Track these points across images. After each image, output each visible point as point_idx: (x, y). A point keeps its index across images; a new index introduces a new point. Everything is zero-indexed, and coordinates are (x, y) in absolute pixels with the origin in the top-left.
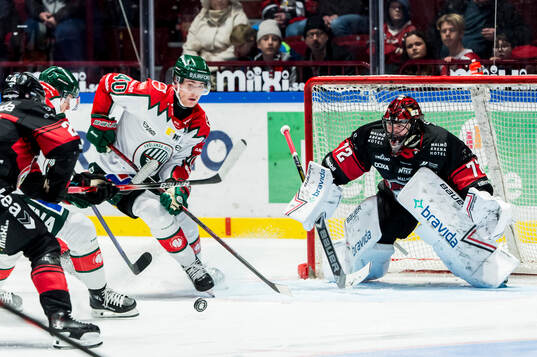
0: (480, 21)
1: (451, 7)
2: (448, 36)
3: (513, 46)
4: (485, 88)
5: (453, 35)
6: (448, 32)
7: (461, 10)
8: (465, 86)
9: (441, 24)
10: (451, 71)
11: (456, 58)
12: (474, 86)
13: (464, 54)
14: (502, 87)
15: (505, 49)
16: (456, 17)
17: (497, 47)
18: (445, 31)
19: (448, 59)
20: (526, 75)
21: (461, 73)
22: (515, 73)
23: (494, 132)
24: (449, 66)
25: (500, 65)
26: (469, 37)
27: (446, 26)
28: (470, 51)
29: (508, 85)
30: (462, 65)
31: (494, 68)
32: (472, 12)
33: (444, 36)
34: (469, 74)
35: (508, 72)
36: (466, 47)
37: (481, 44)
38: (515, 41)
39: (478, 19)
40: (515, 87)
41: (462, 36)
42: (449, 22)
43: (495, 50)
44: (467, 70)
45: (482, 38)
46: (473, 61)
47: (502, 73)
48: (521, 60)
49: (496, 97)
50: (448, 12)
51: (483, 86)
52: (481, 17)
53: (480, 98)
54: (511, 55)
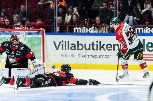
0: (23, 16)
1: (16, 13)
2: (15, 20)
3: (30, 22)
5: (17, 19)
6: (15, 19)
7: (18, 14)
8: (19, 31)
9: (13, 17)
10: (16, 28)
11: (17, 25)
12: (21, 31)
13: (19, 24)
14: (27, 32)
15: (28, 23)
16: (17, 15)
17: (27, 22)
18: (15, 18)
19: (15, 25)
21: (18, 28)
22: (31, 28)
23: (26, 42)
24: (15, 27)
25: (27, 26)
26: (20, 20)
27: (15, 17)
28: (20, 23)
29: (29, 31)
30: (18, 26)
31: (26, 27)
32: (21, 14)
33: (14, 20)
34: (20, 28)
35: (29, 28)
37: (23, 21)
38: (30, 21)
39: (22, 16)
40: (31, 31)
41: (18, 20)
42: (16, 16)
43: (26, 23)
45: (23, 20)
46: (21, 25)
47: (28, 28)
48: (32, 25)
49: (26, 34)
50: (15, 14)
51: (23, 31)
52: (23, 15)
53: (22, 34)
54: (30, 24)
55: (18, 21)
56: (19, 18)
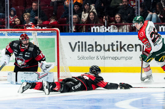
0: (34, 15)
1: (27, 11)
2: (26, 19)
3: (43, 21)
4: (36, 32)
5: (28, 18)
6: (26, 18)
7: (29, 12)
8: (30, 32)
9: (24, 15)
10: (27, 28)
11: (28, 24)
12: (33, 32)
13: (30, 23)
14: (40, 32)
15: (41, 22)
16: (28, 14)
17: (39, 21)
18: (26, 17)
19: (26, 25)
20: (46, 29)
21: (29, 28)
22: (43, 28)
23: (38, 44)
24: (26, 26)
25: (40, 26)
26: (31, 19)
27: (26, 16)
28: (32, 22)
29: (42, 31)
30: (30, 26)
31: (38, 27)
32: (32, 12)
33: (25, 19)
34: (32, 28)
35: (42, 28)
36: (31, 21)
38: (43, 20)
39: (33, 14)
40: (43, 32)
41: (30, 19)
42: (27, 15)
43: (38, 22)
44: (31, 27)
45: (35, 19)
46: (33, 25)
47: (40, 28)
48: (45, 25)
49: (39, 34)
50: (26, 12)
51: (35, 32)
52: (35, 14)
53: (34, 35)
54: (42, 24)
55: (29, 21)
56: (31, 17)
